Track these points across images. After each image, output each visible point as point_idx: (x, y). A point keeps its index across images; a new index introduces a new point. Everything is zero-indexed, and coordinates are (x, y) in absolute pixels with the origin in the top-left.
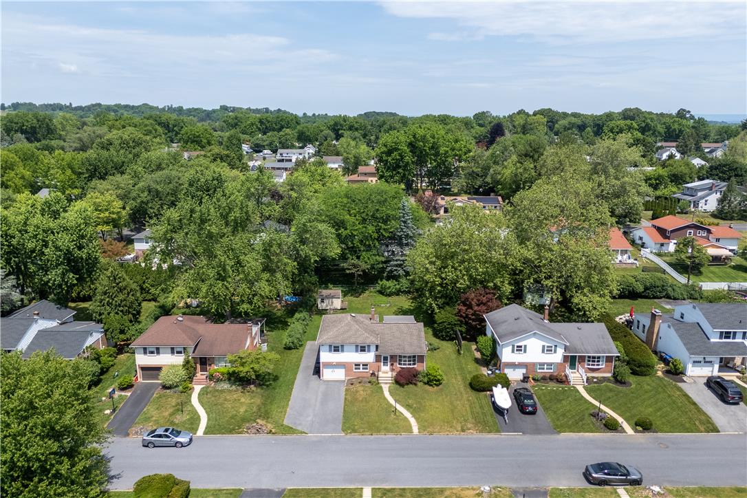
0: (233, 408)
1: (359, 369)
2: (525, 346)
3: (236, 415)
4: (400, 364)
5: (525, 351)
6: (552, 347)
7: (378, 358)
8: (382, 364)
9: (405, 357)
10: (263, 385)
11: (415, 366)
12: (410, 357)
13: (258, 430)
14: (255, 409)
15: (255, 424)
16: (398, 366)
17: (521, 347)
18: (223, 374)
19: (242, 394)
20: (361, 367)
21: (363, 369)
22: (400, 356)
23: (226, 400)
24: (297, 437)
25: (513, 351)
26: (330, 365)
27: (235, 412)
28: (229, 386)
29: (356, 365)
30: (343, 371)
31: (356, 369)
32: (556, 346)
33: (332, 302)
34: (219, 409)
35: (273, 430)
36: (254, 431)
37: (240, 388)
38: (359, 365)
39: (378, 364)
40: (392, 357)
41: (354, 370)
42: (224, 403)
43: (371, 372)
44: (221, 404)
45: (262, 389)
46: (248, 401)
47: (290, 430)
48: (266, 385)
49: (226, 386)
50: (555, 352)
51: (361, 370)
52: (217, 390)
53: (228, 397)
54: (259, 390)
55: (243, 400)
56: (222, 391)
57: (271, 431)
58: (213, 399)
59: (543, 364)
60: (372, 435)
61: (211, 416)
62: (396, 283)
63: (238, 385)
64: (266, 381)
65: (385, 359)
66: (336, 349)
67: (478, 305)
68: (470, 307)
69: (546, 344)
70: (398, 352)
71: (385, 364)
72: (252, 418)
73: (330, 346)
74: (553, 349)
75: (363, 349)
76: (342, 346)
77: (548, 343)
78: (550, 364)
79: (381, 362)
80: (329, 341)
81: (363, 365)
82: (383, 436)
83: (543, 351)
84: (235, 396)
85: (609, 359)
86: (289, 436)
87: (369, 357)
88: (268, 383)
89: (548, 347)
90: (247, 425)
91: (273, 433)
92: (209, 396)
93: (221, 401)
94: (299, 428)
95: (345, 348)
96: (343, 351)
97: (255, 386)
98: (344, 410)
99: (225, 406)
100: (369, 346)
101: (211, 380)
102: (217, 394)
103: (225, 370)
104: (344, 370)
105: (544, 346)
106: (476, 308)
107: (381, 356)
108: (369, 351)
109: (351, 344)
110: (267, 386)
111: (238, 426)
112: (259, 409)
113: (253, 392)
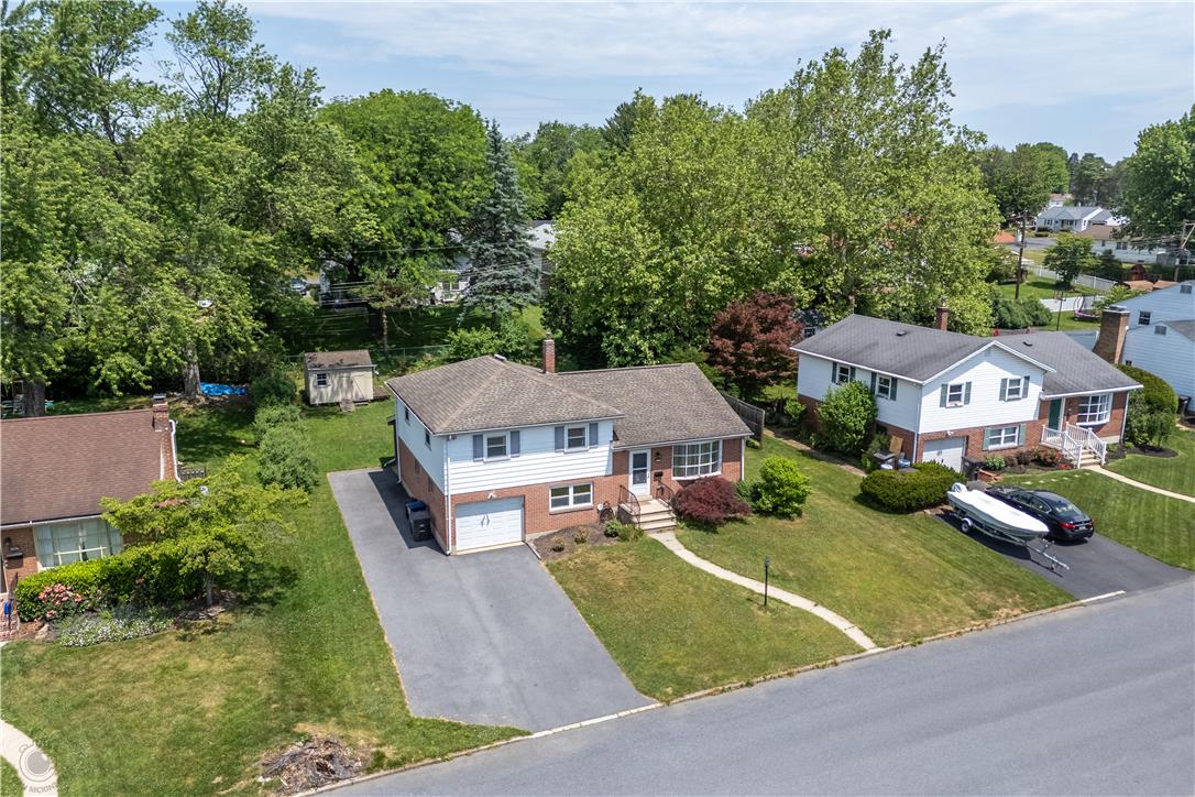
0: (163, 702)
1: (566, 502)
2: (969, 384)
3: (192, 729)
4: (679, 472)
5: (967, 400)
6: (1019, 381)
7: (619, 461)
8: (631, 477)
9: (693, 449)
10: (253, 600)
11: (718, 473)
12: (705, 447)
13: (322, 768)
14: (265, 688)
15: (295, 748)
16: (672, 480)
17: (958, 388)
18: (80, 585)
19: (187, 645)
20: (571, 495)
21: (577, 500)
22: (679, 449)
23: (120, 677)
24: (496, 754)
25: (943, 404)
26: (478, 503)
27: (180, 717)
28: (119, 624)
29: (555, 492)
30: (515, 516)
31: (555, 503)
32: (1027, 378)
33: (350, 383)
34: (102, 719)
35: (389, 752)
36: (304, 774)
37: (167, 624)
38: (565, 491)
39: (620, 478)
40: (657, 453)
41: (552, 510)
42: (120, 693)
43: (600, 507)
44: (107, 699)
45: (258, 613)
46: (221, 665)
47: (449, 738)
48: (265, 600)
49: (105, 626)
50: (1026, 394)
51: (572, 506)
52: (71, 650)
53: (128, 667)
54: (247, 620)
55: (197, 665)
56: (94, 649)
57: (379, 757)
58: (61, 683)
59: (997, 430)
60: (749, 684)
61: (70, 754)
62: (494, 334)
63: (159, 617)
64: (258, 589)
65: (640, 461)
66: (496, 445)
67: (764, 331)
68: (740, 338)
69: (1010, 376)
70: (672, 436)
71: (640, 478)
72: (273, 724)
73: (477, 438)
74: (1021, 386)
75: (576, 439)
76: (515, 434)
77: (1014, 373)
78: (1012, 428)
79: (627, 472)
80: (471, 424)
81: (577, 490)
82: (785, 681)
83: (1002, 397)
84: (156, 657)
85: (1119, 400)
86: (459, 762)
87: (593, 462)
88: (268, 593)
89: (1012, 382)
90: (264, 756)
91: (394, 765)
92: (37, 677)
93: (99, 686)
94: (483, 719)
95: (525, 438)
96: (516, 451)
97: (229, 609)
98: (596, 628)
99: (127, 702)
100: (594, 426)
101: (27, 617)
102: (71, 663)
103: (91, 571)
104: (518, 513)
105: (1004, 381)
106: (762, 337)
107: (626, 452)
108: (594, 442)
109: (541, 425)
110: (272, 602)
111: (225, 771)
112: (283, 683)
113: (228, 628)
